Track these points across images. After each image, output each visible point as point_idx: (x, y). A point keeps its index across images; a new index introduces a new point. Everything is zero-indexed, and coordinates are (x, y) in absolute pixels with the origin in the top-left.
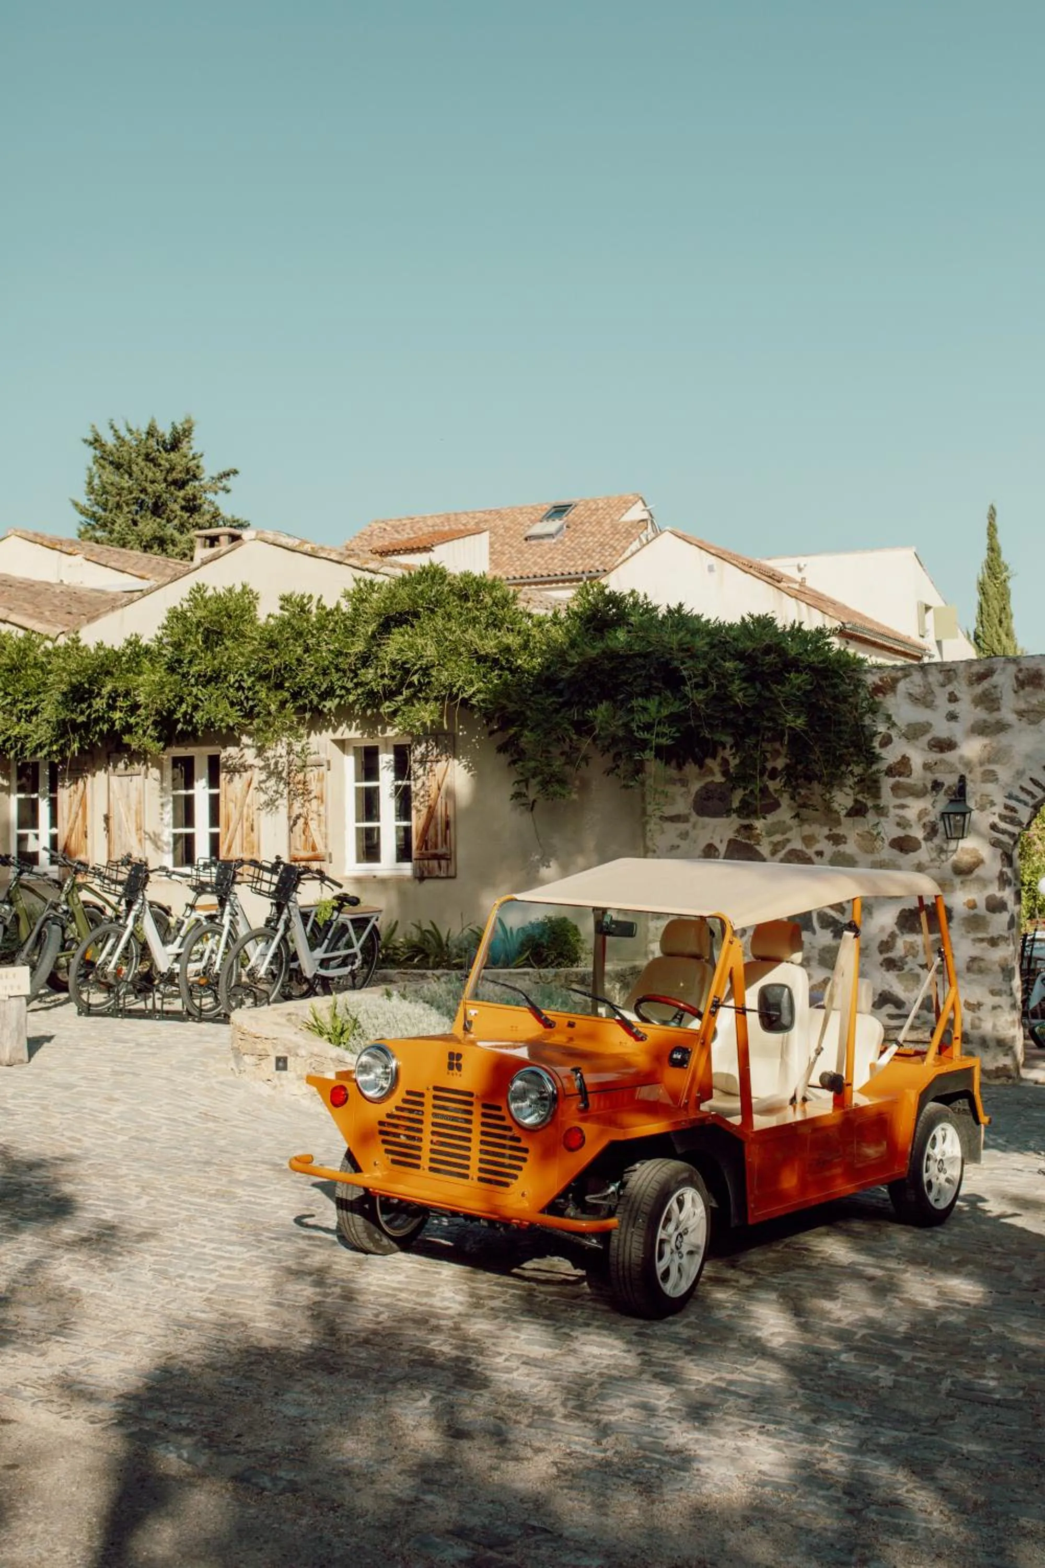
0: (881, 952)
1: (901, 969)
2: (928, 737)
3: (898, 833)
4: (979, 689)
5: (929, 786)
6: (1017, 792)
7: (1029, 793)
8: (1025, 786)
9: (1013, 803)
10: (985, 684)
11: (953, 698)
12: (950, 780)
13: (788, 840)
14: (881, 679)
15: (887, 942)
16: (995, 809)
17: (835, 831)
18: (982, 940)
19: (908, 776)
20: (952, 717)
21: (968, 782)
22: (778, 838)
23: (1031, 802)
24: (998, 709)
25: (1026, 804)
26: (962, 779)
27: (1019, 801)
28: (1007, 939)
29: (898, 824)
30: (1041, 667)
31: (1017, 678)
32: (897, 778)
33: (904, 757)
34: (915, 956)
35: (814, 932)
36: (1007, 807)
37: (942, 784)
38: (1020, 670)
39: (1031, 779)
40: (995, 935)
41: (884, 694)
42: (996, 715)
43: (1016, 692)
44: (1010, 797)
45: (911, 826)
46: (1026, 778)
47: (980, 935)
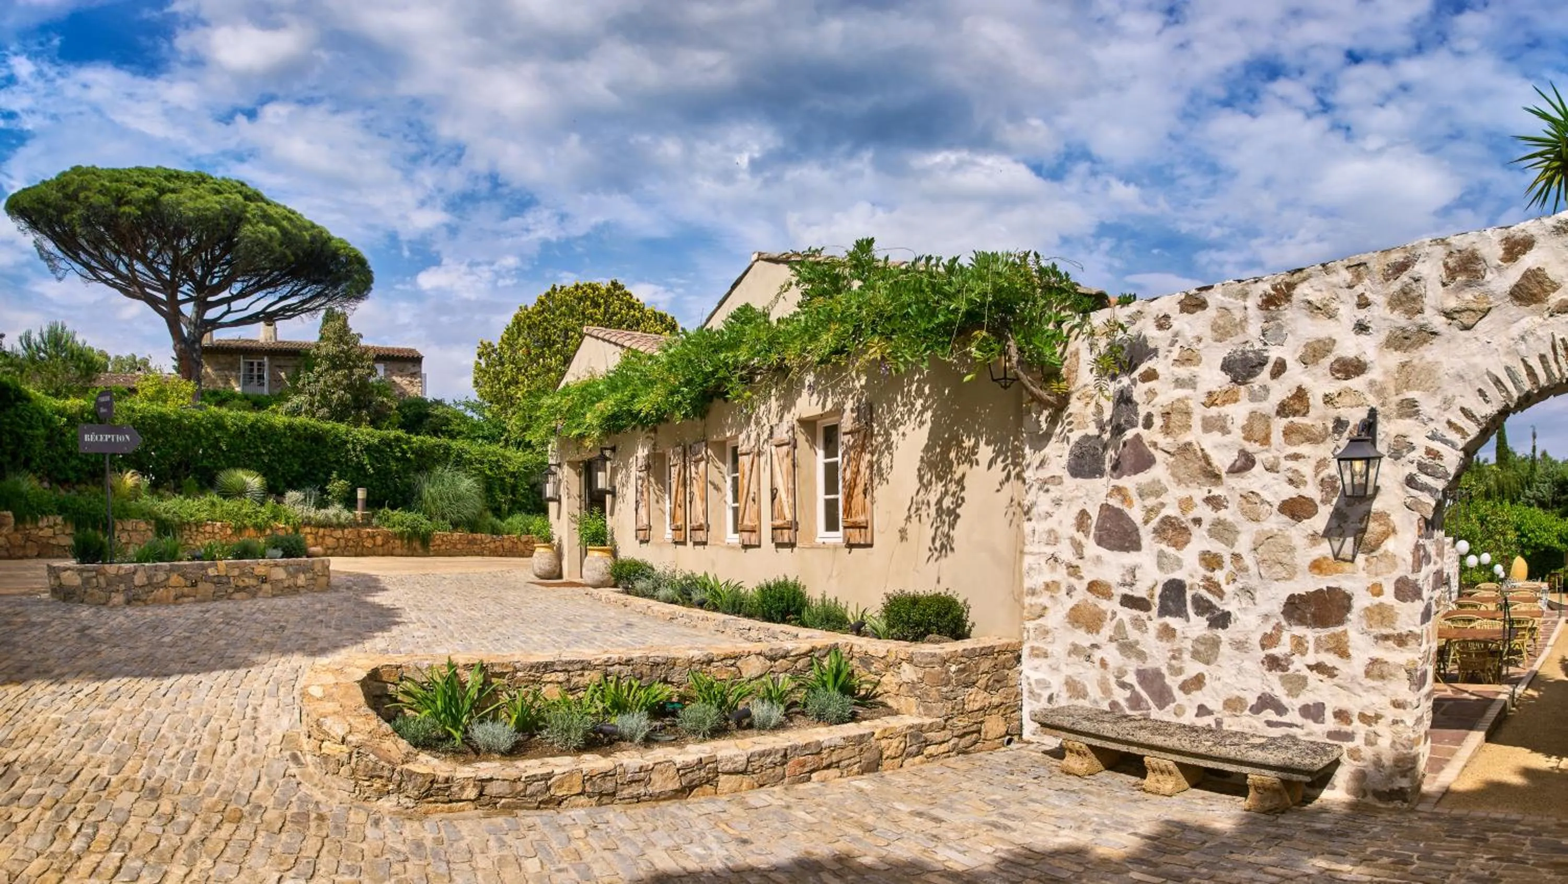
0: (1263, 647)
1: (1285, 669)
2: (1331, 358)
3: (1290, 492)
4: (1395, 286)
5: (1330, 426)
6: (1442, 429)
7: (1459, 430)
8: (1453, 420)
9: (1437, 445)
10: (1405, 278)
11: (1363, 303)
12: (1356, 416)
13: (1163, 505)
14: (1274, 288)
15: (1271, 636)
16: (1414, 455)
17: (1216, 491)
18: (1386, 638)
19: (1304, 415)
20: (1362, 328)
21: (1379, 418)
22: (1151, 502)
23: (1461, 443)
24: (1421, 311)
25: (1453, 445)
26: (1373, 413)
27: (1445, 442)
28: (1420, 636)
29: (1291, 481)
30: (1476, 246)
31: (1446, 265)
32: (1291, 418)
33: (1300, 388)
34: (1303, 654)
35: (1188, 620)
36: (1429, 451)
37: (1347, 424)
38: (1450, 254)
39: (1463, 409)
40: (1404, 631)
41: (1277, 306)
42: (1418, 319)
43: (1444, 285)
44: (1433, 437)
45: (1305, 483)
46: (1456, 408)
47: (1386, 631)
